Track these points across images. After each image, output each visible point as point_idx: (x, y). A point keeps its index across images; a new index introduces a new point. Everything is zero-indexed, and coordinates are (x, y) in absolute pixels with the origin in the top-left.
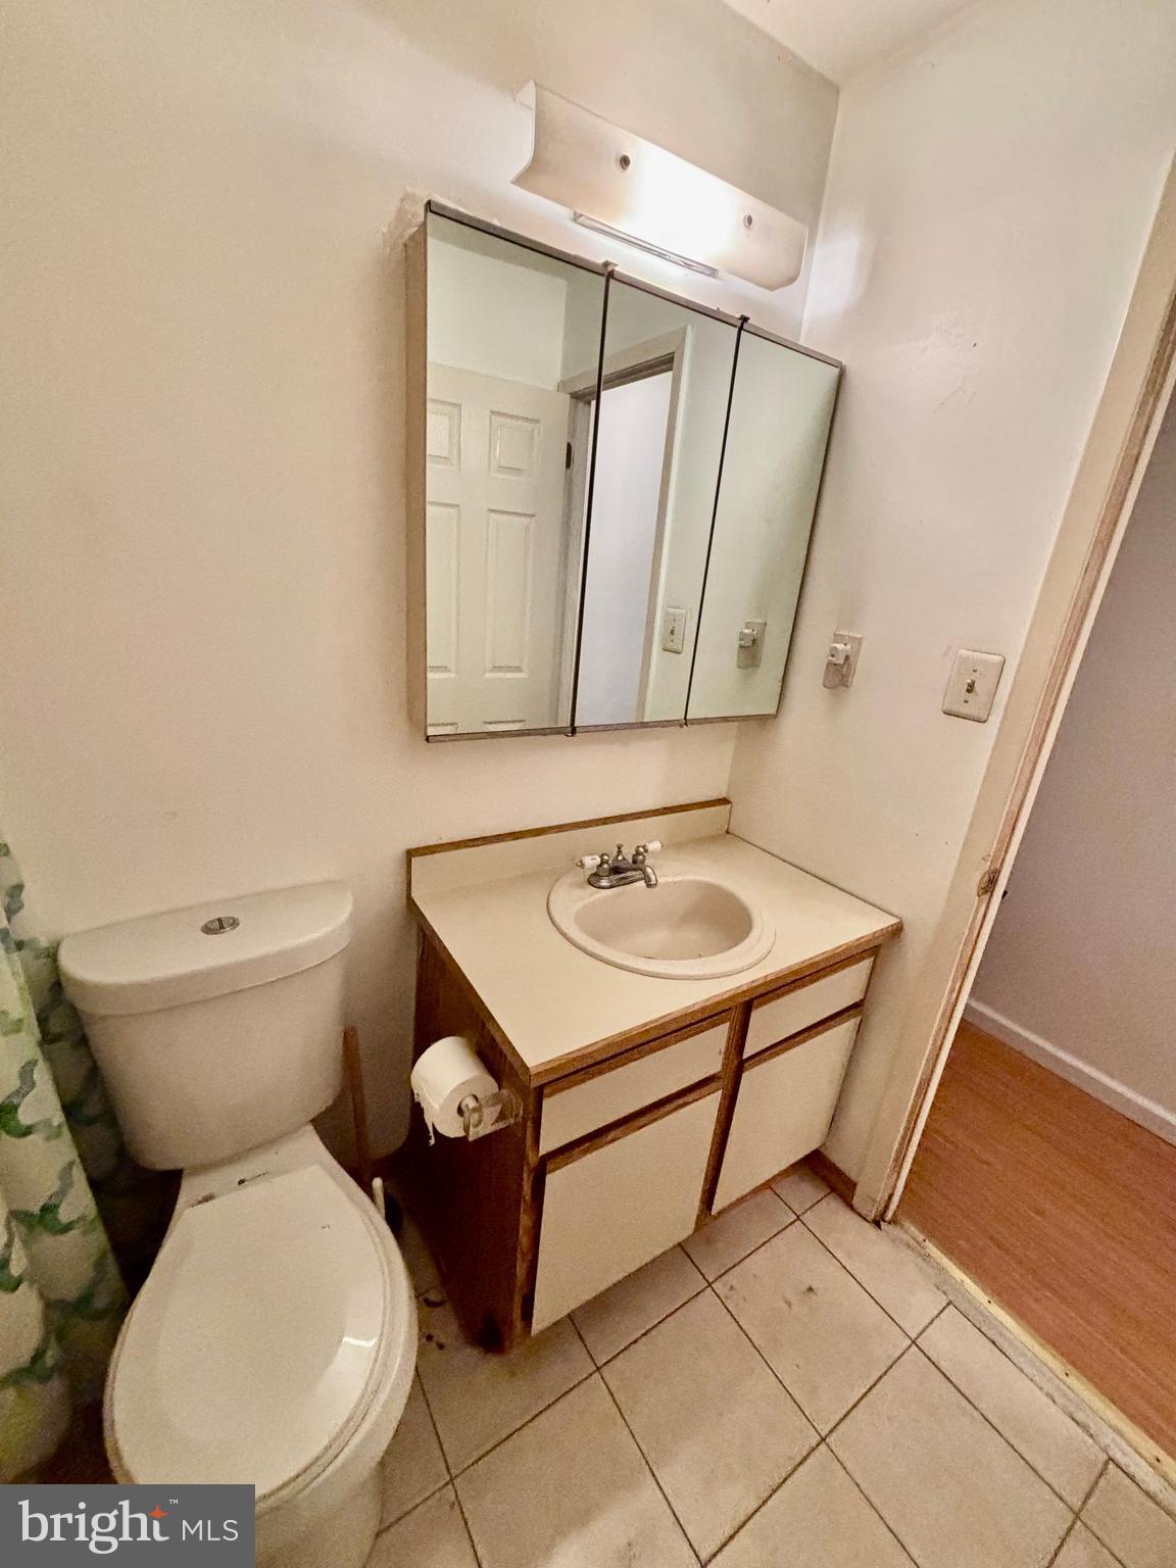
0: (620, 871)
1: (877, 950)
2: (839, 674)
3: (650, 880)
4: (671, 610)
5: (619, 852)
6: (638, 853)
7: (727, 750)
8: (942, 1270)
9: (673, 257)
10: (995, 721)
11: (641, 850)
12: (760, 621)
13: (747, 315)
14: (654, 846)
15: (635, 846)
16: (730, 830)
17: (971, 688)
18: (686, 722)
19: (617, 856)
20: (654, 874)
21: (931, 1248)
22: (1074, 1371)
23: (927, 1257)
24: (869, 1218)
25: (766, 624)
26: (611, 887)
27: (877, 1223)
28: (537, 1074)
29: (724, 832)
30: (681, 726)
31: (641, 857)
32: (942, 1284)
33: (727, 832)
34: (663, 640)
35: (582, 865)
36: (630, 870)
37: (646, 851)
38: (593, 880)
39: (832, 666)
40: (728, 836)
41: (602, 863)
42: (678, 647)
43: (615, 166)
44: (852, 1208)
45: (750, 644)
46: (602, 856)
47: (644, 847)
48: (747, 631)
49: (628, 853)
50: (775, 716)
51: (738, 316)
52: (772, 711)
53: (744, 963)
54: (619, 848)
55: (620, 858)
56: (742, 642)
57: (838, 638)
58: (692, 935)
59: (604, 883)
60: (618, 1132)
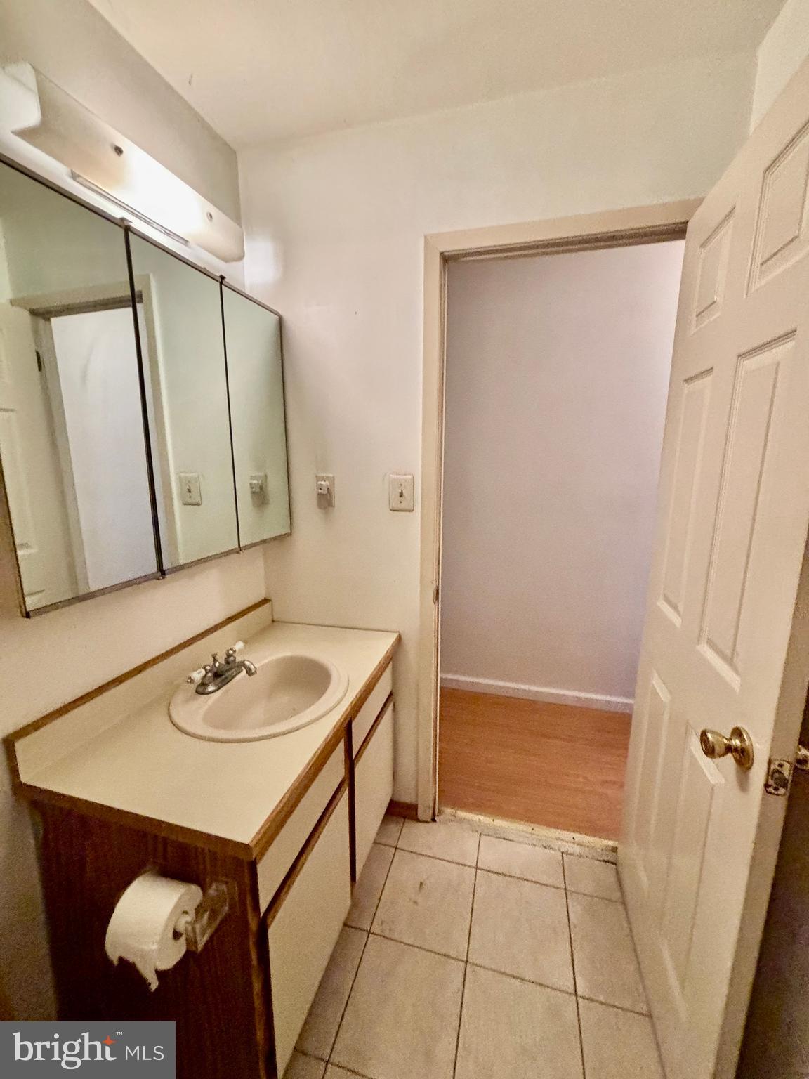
0: (220, 675)
1: (393, 658)
2: (325, 500)
3: (250, 669)
4: (182, 475)
5: (215, 660)
6: (229, 656)
7: (260, 563)
8: (469, 822)
9: (156, 226)
10: (418, 509)
11: (231, 652)
12: (262, 474)
13: (224, 275)
14: (239, 646)
15: (225, 651)
16: (275, 619)
17: (401, 495)
18: (240, 549)
19: (214, 664)
20: (252, 664)
21: (462, 814)
22: (536, 825)
23: (461, 821)
24: (429, 820)
25: (266, 476)
26: (219, 689)
27: (434, 820)
28: (256, 845)
29: (271, 622)
30: (238, 553)
31: (232, 658)
32: (473, 827)
33: (273, 621)
34: (181, 496)
35: (192, 681)
36: (227, 671)
37: (235, 652)
38: (201, 689)
39: (320, 496)
40: (275, 623)
41: (207, 673)
42: (197, 500)
43: (113, 154)
44: (418, 821)
45: (258, 490)
46: (204, 668)
47: (232, 649)
48: (255, 482)
49: (221, 659)
50: (290, 534)
51: (218, 275)
52: (287, 531)
53: (339, 695)
54: (214, 658)
55: (217, 665)
56: (254, 490)
57: (318, 478)
58: (284, 699)
59: (211, 688)
60: (303, 859)
